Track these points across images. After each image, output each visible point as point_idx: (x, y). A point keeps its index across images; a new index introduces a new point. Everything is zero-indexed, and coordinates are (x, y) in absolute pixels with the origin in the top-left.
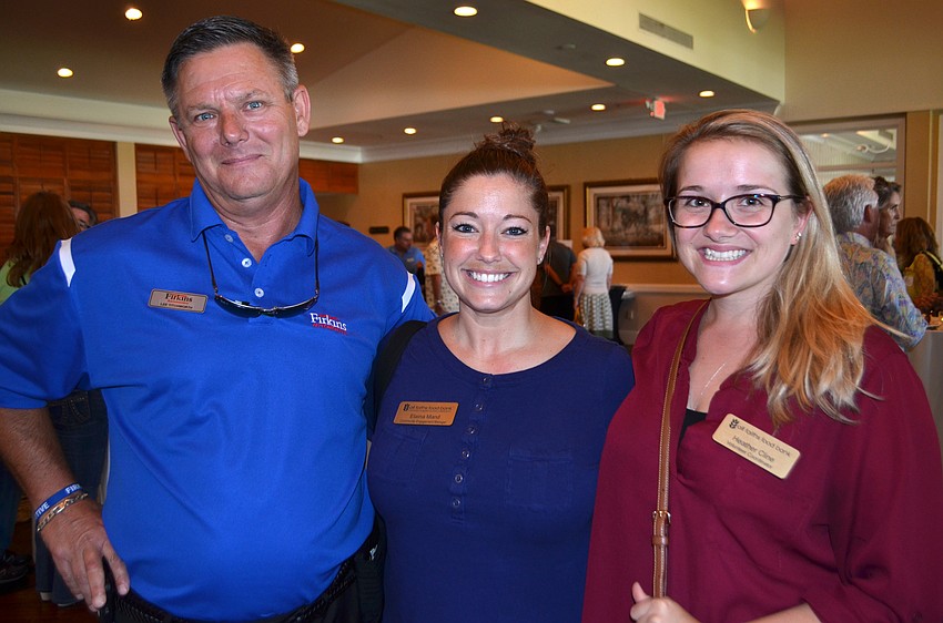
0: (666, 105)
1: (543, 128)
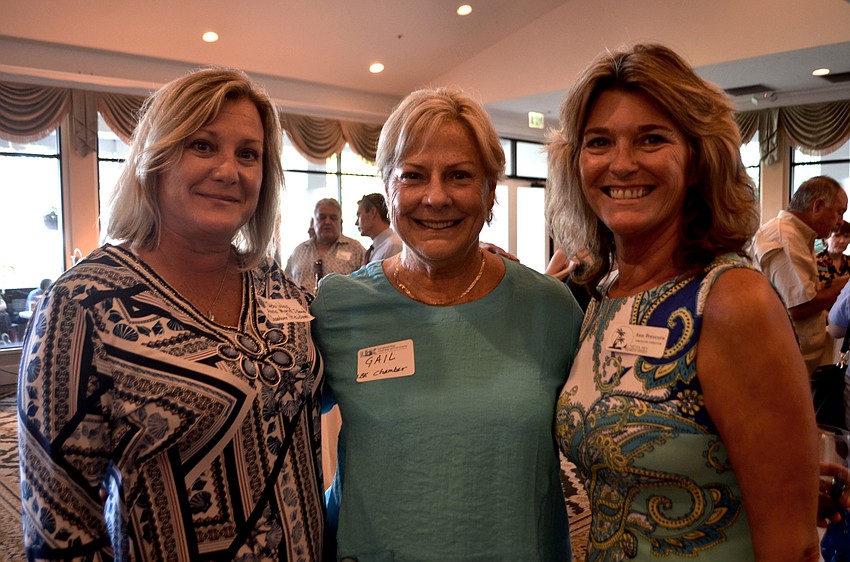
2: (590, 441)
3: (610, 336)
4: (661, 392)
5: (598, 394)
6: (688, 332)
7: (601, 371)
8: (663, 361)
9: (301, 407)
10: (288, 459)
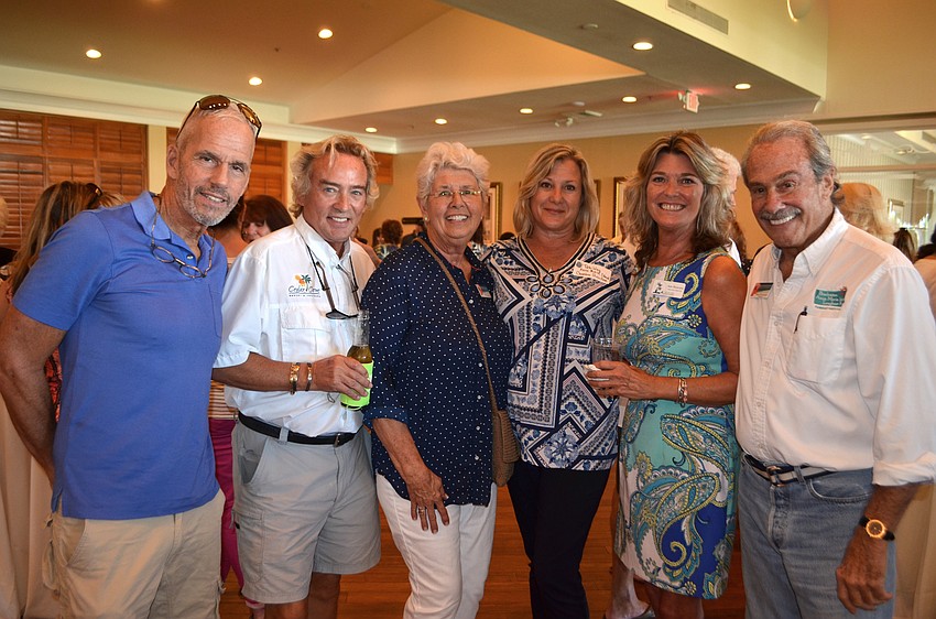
0: (701, 99)
1: (574, 121)
2: (640, 341)
3: (653, 286)
4: (680, 316)
5: (645, 317)
6: (696, 286)
7: (646, 305)
8: (682, 300)
9: (562, 316)
10: (543, 337)
